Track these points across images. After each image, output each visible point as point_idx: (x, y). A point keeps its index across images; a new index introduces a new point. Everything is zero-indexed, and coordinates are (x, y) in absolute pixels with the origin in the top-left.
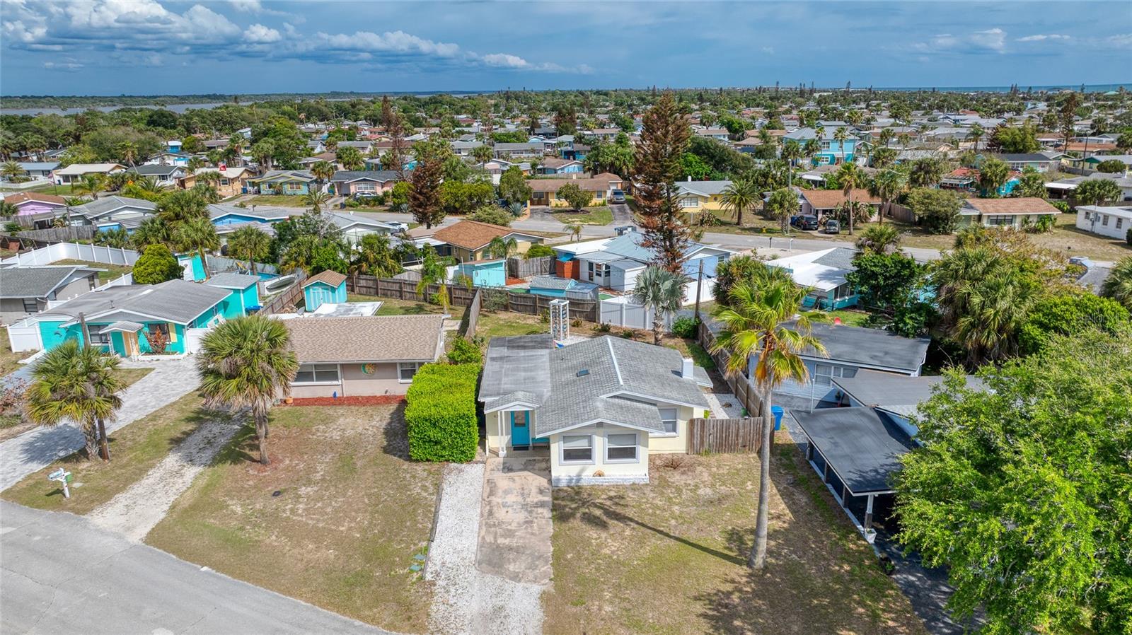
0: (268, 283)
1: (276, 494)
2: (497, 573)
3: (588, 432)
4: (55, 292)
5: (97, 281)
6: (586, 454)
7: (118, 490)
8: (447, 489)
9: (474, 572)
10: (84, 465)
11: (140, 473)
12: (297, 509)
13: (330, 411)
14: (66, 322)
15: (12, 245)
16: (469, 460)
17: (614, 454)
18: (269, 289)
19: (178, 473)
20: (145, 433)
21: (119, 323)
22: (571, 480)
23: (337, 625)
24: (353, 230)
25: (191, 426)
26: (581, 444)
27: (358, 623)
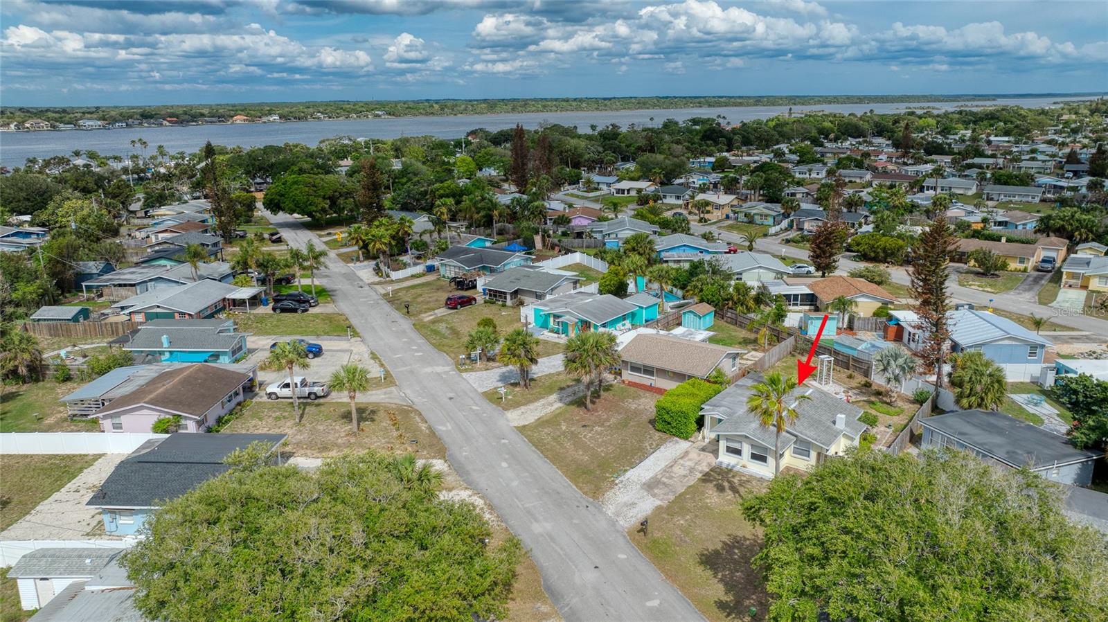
0: (671, 304)
1: (584, 426)
2: (648, 491)
3: (740, 439)
4: (552, 290)
5: (578, 285)
6: (738, 452)
7: (524, 404)
8: (662, 448)
9: (638, 486)
10: (517, 389)
11: (537, 399)
12: (587, 436)
13: (641, 392)
14: (544, 311)
15: (557, 249)
16: (686, 439)
17: (754, 457)
18: (672, 308)
19: (551, 404)
20: (551, 381)
21: (568, 317)
22: (729, 465)
23: (566, 485)
24: (757, 270)
25: (574, 383)
26: (736, 446)
27: (574, 487)
